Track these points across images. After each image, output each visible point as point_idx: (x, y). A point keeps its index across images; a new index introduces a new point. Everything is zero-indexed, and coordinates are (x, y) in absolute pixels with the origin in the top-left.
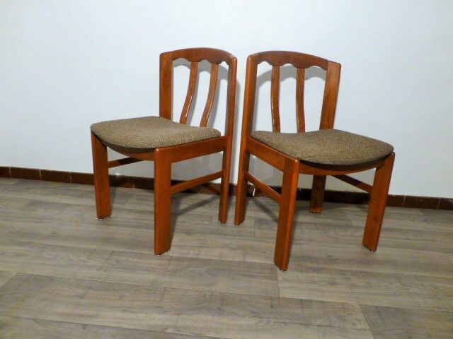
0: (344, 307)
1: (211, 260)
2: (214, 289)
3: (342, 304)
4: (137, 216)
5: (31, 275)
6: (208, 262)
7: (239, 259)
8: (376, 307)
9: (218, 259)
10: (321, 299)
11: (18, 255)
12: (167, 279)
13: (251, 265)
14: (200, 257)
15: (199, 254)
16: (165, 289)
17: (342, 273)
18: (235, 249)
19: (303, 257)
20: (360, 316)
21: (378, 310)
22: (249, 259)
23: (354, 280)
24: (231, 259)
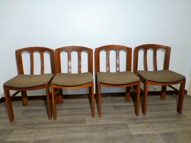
0: (154, 135)
1: (103, 124)
2: (108, 135)
3: (153, 134)
4: (69, 111)
5: (40, 140)
6: (102, 125)
7: (113, 122)
8: (164, 133)
9: (106, 124)
10: (145, 133)
11: (30, 133)
12: (90, 134)
13: (118, 124)
14: (99, 124)
15: (98, 123)
16: (92, 138)
17: (150, 122)
18: (110, 119)
19: (134, 119)
20: (160, 137)
21: (165, 134)
22: (117, 122)
23: (154, 125)
24: (110, 123)
